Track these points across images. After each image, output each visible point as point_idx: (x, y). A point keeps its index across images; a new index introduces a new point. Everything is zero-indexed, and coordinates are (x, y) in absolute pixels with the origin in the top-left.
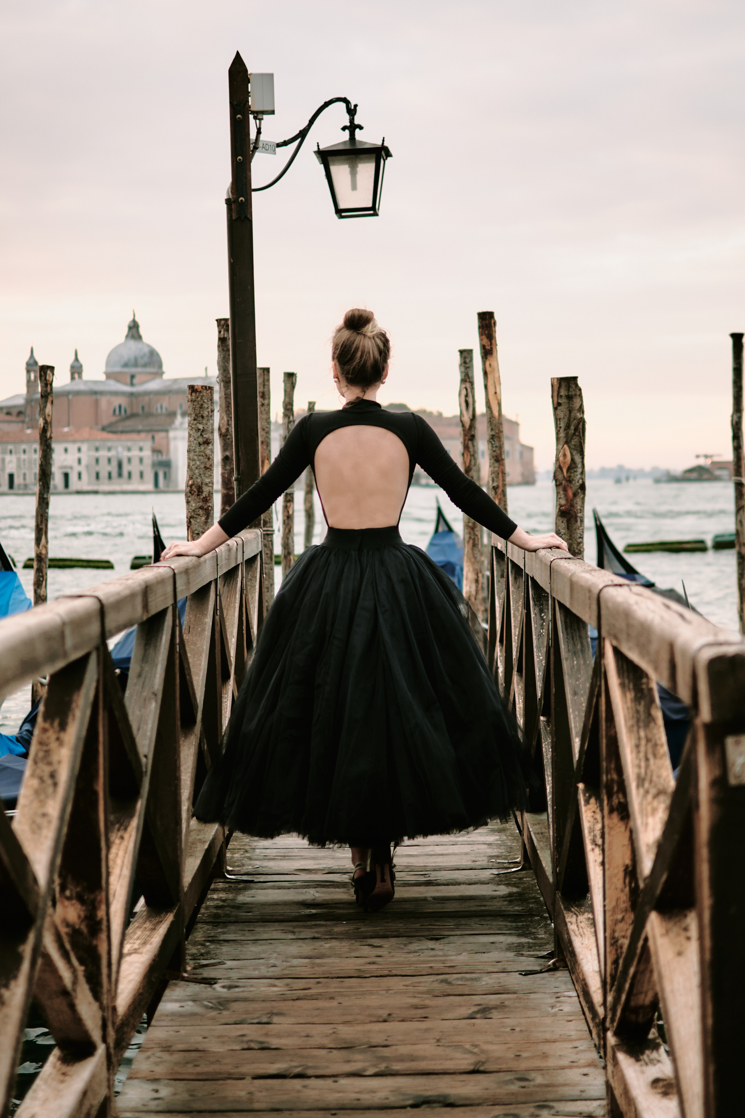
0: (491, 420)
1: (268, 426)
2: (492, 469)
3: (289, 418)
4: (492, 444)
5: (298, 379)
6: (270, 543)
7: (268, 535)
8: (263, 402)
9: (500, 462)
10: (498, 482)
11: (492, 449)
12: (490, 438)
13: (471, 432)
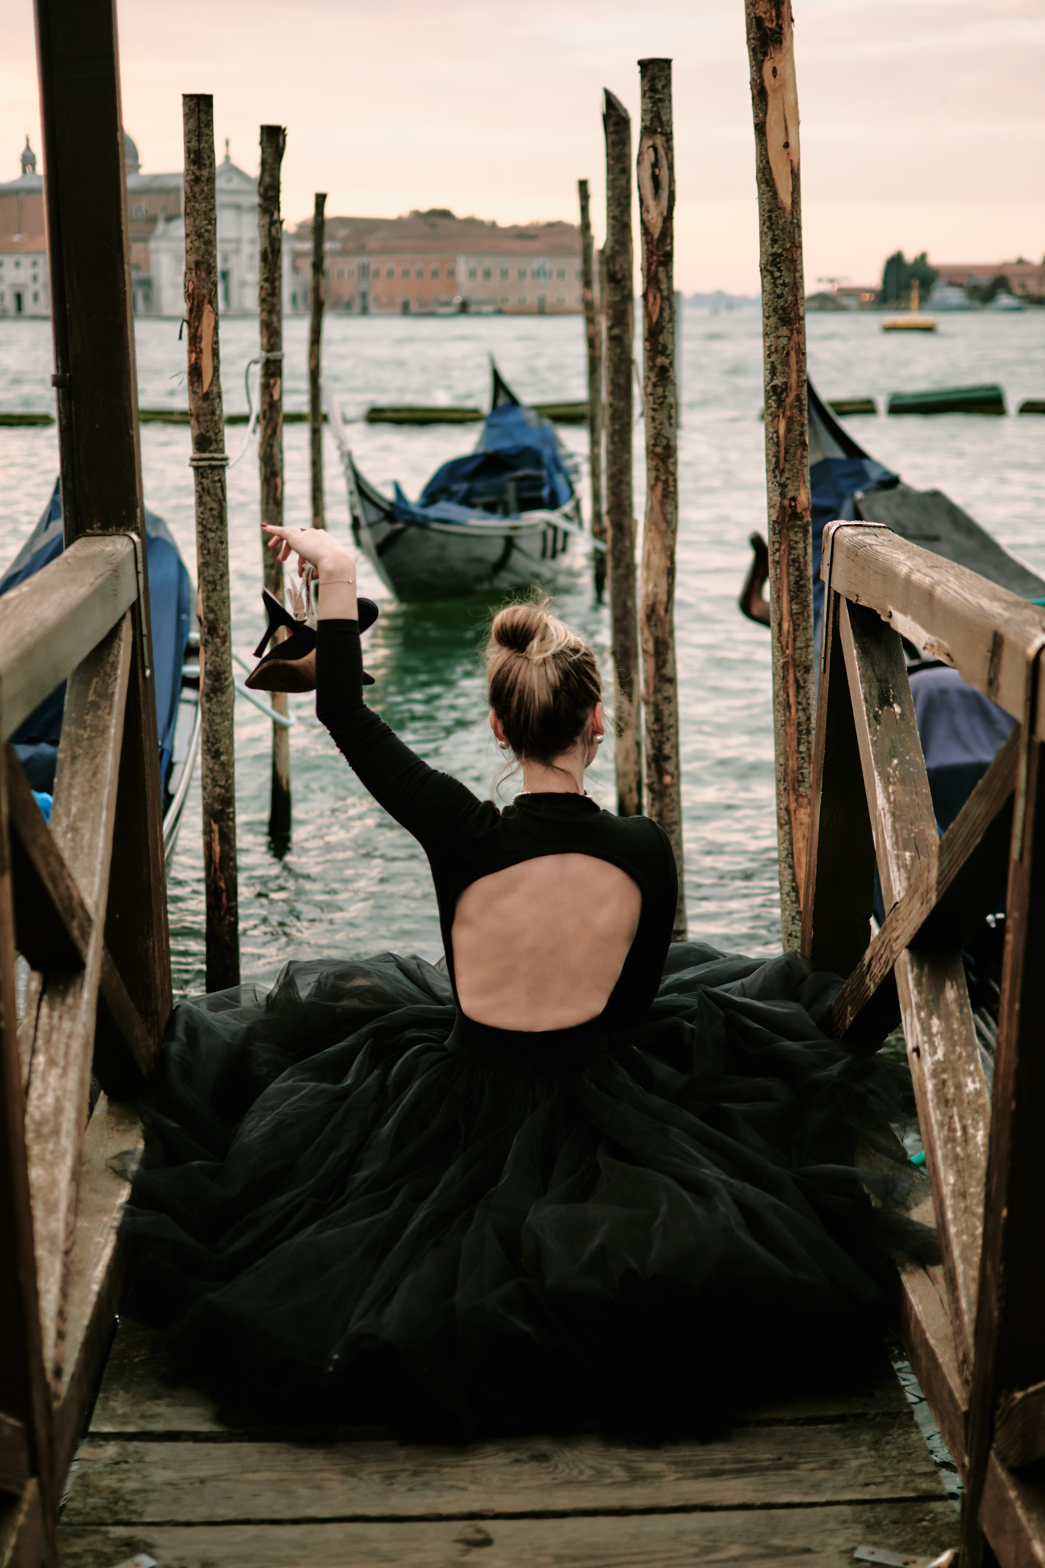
0: (773, 215)
1: (209, 227)
2: (771, 340)
3: (272, 215)
4: (775, 279)
5: (288, 139)
6: (219, 485)
7: (213, 468)
8: (198, 174)
9: (790, 325)
10: (787, 375)
11: (775, 292)
12: (767, 261)
13: (664, 246)
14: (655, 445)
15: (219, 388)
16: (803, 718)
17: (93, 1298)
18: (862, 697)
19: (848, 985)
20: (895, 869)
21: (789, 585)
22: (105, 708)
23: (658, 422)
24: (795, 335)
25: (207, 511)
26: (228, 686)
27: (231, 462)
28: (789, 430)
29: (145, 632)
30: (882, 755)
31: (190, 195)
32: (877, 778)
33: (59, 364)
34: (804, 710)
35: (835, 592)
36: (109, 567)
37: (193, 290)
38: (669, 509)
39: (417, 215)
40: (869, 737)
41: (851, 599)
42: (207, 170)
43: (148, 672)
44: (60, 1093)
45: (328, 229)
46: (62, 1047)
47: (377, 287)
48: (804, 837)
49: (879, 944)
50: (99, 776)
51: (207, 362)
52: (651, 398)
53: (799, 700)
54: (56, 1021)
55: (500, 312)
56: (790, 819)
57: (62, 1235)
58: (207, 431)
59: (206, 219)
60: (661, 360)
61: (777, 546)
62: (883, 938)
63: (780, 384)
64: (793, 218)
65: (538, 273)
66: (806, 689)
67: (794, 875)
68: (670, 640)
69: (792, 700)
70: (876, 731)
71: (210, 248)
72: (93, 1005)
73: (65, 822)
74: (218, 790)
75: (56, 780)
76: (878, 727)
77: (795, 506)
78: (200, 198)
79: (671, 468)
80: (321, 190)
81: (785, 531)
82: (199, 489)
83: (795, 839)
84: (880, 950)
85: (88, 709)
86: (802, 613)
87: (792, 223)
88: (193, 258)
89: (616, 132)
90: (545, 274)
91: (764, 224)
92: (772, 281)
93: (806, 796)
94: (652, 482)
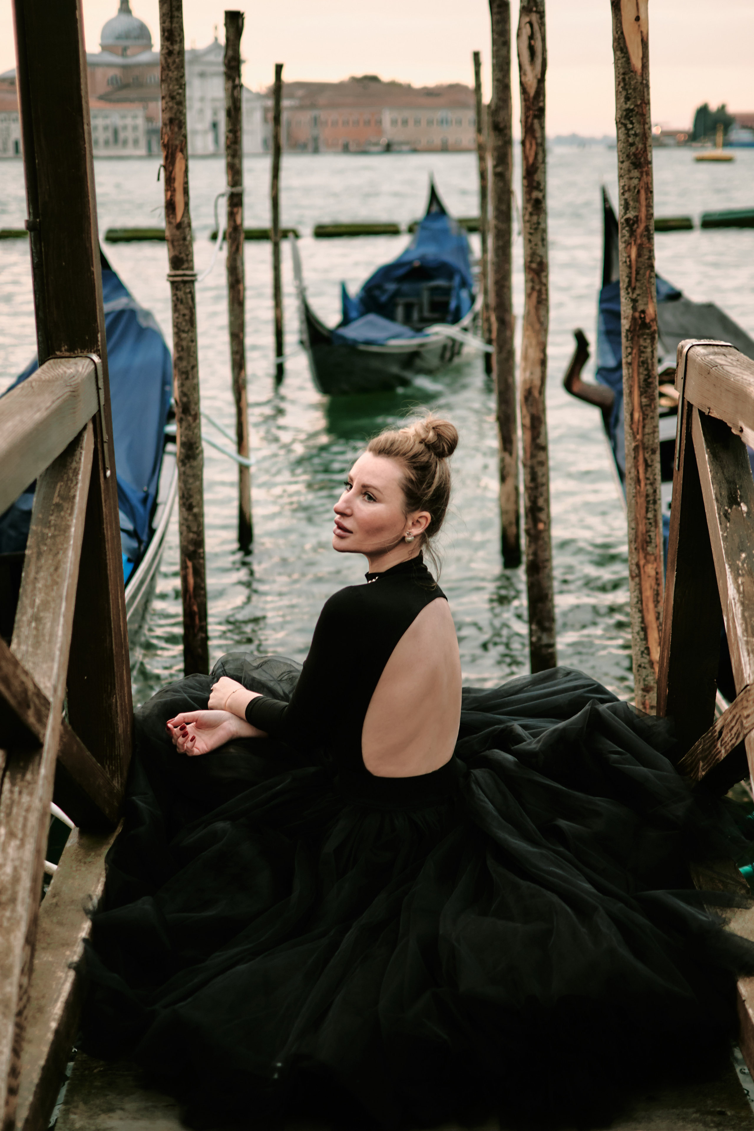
0: (627, 77)
1: (180, 91)
3: (234, 81)
4: (628, 130)
6: (189, 296)
7: (185, 282)
8: (171, 48)
9: (640, 168)
10: (637, 209)
11: (628, 141)
12: (622, 116)
13: (538, 102)
14: (531, 262)
15: (189, 219)
16: (651, 491)
17: (50, 1036)
18: (714, 497)
19: (700, 744)
20: (746, 654)
21: (639, 382)
22: (68, 509)
23: (533, 243)
24: (645, 176)
25: (181, 317)
26: (198, 454)
27: (199, 278)
28: (639, 255)
29: (106, 437)
30: (732, 549)
31: (165, 65)
32: (728, 570)
33: (31, 211)
34: (652, 484)
35: (688, 402)
36: (68, 389)
37: (168, 141)
38: (542, 312)
39: (355, 81)
40: (721, 533)
41: (703, 410)
42: (178, 45)
43: (108, 473)
44: (17, 863)
45: (284, 91)
46: (21, 820)
47: (325, 133)
48: (651, 587)
49: (730, 717)
50: (60, 570)
51: (179, 198)
52: (528, 225)
53: (648, 476)
54: (16, 796)
55: (415, 151)
56: (640, 572)
57: (15, 999)
58: (180, 253)
59: (177, 85)
60: (536, 194)
61: (629, 350)
62: (734, 712)
63: (632, 217)
64: (643, 79)
65: (442, 122)
66: (653, 467)
67: (643, 618)
68: (543, 418)
69: (642, 476)
70: (726, 527)
71: (181, 108)
72: (51, 779)
73: (30, 612)
74: (191, 535)
75: (23, 574)
76: (728, 525)
77: (644, 318)
78: (172, 68)
79: (544, 280)
80: (279, 62)
81: (636, 338)
82: (175, 298)
83: (643, 589)
84: (731, 721)
85: (53, 511)
86: (649, 405)
87: (642, 83)
88: (168, 116)
89: (499, 13)
90: (447, 122)
91: (619, 85)
92: (626, 132)
93: (653, 554)
94: (529, 291)
